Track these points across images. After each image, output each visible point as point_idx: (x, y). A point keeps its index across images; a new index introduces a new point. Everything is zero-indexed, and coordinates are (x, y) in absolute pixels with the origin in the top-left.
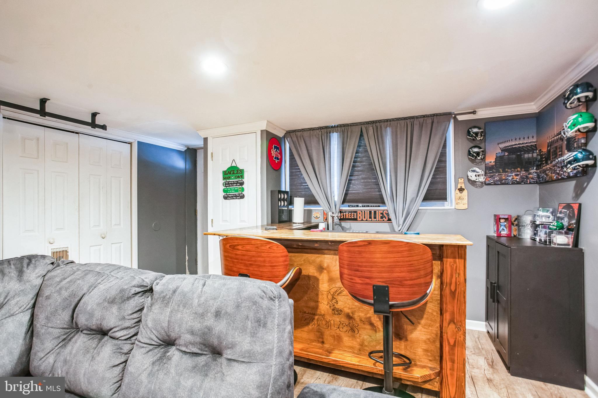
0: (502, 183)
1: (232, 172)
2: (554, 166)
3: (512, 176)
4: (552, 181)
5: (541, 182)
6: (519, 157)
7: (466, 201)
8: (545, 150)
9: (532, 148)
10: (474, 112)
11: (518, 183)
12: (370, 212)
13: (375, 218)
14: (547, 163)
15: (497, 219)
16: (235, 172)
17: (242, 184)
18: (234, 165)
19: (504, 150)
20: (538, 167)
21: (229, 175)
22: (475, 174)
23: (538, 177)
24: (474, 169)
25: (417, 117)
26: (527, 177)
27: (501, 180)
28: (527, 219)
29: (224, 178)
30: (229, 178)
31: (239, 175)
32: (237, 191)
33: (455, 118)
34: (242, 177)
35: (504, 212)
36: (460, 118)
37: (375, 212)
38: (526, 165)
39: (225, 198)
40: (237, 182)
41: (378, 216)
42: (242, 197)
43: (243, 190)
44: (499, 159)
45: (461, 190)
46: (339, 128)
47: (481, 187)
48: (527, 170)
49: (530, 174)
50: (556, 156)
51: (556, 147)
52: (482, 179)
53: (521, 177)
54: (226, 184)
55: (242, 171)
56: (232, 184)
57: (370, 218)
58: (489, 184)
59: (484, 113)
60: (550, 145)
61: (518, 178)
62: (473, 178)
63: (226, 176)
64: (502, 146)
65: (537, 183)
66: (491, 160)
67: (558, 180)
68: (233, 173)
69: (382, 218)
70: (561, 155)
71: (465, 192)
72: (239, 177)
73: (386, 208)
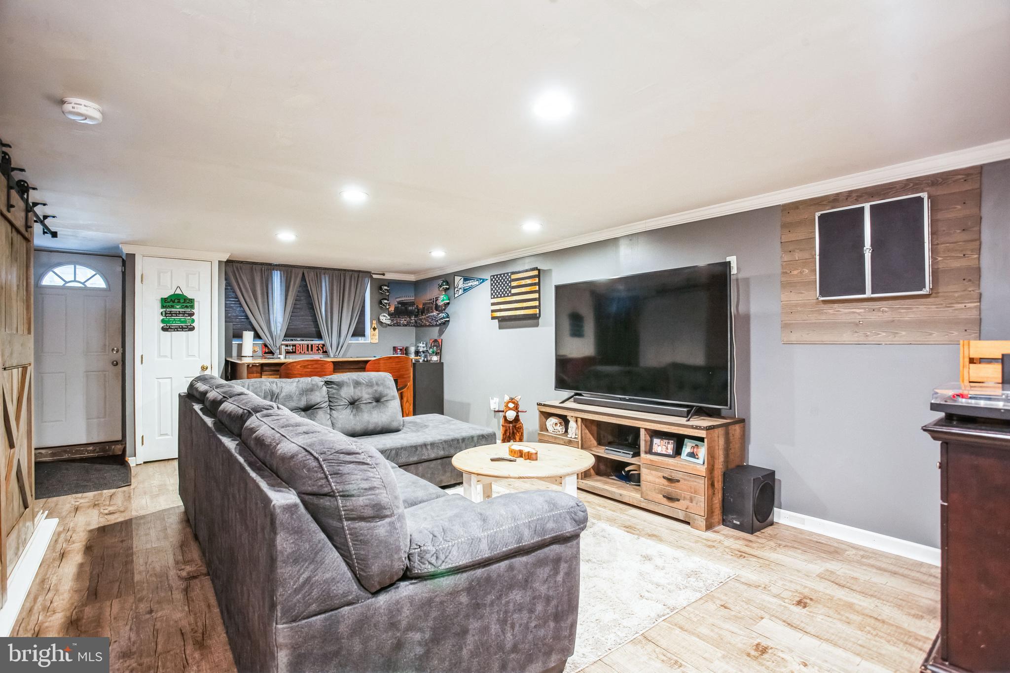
0: (398, 325)
1: (176, 301)
2: (427, 317)
3: (403, 321)
4: (426, 326)
5: (417, 325)
6: (406, 308)
7: (377, 337)
8: (421, 306)
9: (412, 304)
10: (383, 274)
11: (406, 326)
12: (308, 345)
13: (312, 350)
14: (422, 315)
15: (395, 349)
16: (182, 301)
17: (192, 314)
18: (178, 292)
19: (399, 303)
20: (416, 316)
21: (171, 304)
22: (385, 318)
23: (416, 322)
24: (385, 314)
25: (348, 271)
26: (410, 322)
27: (397, 323)
28: (412, 349)
29: (163, 307)
30: (172, 307)
31: (188, 305)
32: (182, 322)
33: (371, 277)
34: (192, 307)
35: (400, 345)
36: (375, 276)
37: (312, 346)
38: (409, 314)
39: (164, 329)
40: (184, 313)
41: (315, 349)
42: (192, 329)
43: (193, 321)
44: (396, 308)
45: (374, 329)
46: (283, 268)
47: (386, 327)
48: (410, 318)
49: (411, 320)
50: (429, 312)
51: (429, 307)
52: (389, 322)
53: (407, 322)
54: (166, 314)
55: (191, 301)
56: (177, 314)
57: (308, 350)
58: (391, 325)
59: (389, 276)
60: (424, 304)
61: (405, 323)
62: (384, 321)
63: (168, 304)
64: (398, 300)
65: (414, 326)
66: (392, 309)
67: (429, 326)
68: (179, 302)
69: (317, 350)
70: (432, 312)
71: (377, 330)
72: (187, 307)
73: (322, 342)
